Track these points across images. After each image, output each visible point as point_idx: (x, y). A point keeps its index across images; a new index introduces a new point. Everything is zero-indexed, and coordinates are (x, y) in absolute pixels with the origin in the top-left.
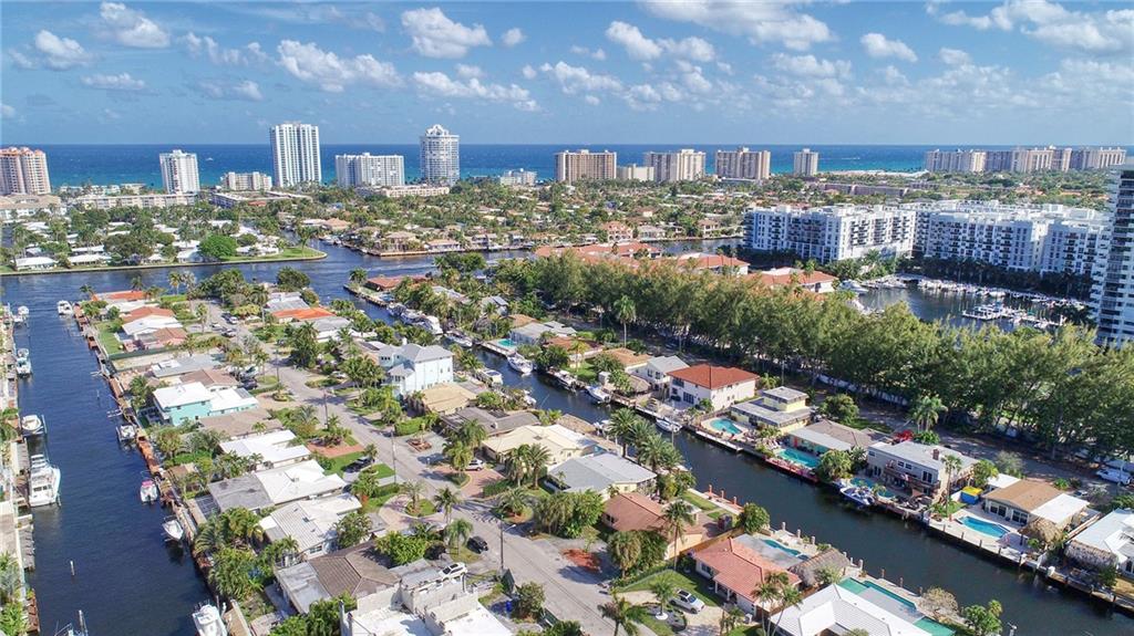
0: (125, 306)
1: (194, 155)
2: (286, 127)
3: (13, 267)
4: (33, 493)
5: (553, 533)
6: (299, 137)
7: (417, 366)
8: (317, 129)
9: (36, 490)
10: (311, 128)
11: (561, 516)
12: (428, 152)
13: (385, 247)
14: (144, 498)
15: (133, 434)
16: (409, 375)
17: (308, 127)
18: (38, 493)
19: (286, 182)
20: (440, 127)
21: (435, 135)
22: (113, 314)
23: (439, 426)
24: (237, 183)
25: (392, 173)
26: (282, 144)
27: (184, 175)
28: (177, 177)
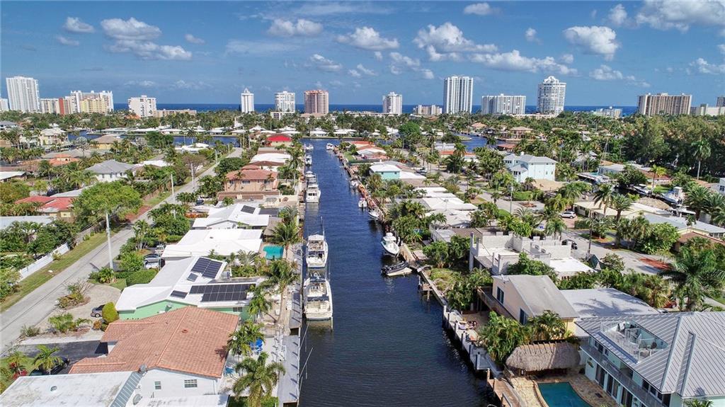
0: (358, 146)
1: (401, 95)
2: (454, 78)
3: (308, 135)
4: (308, 196)
5: (631, 250)
6: (461, 84)
7: (530, 167)
8: (472, 79)
10: (469, 79)
11: (640, 234)
12: (543, 94)
13: (509, 136)
14: (360, 206)
15: (357, 185)
17: (467, 78)
18: (310, 197)
19: (450, 111)
20: (553, 77)
21: (549, 83)
22: (353, 147)
24: (422, 111)
25: (517, 107)
26: (451, 87)
27: (394, 106)
28: (391, 107)
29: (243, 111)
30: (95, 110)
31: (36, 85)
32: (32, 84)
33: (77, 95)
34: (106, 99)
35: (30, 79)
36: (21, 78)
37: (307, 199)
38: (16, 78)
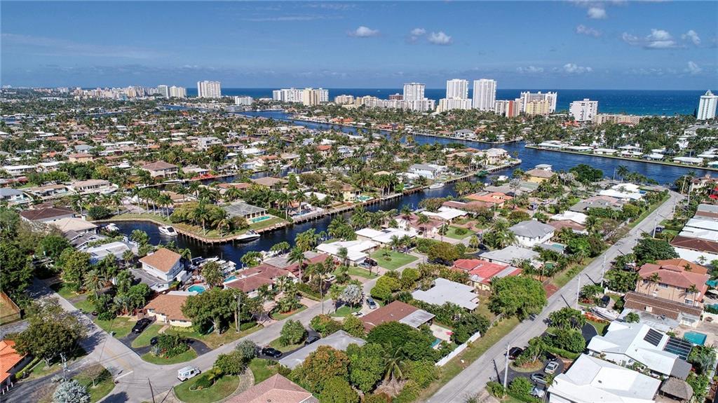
29: (699, 118)
32: (492, 86)
33: (526, 96)
34: (550, 100)
35: (491, 81)
36: (485, 80)
38: (481, 80)
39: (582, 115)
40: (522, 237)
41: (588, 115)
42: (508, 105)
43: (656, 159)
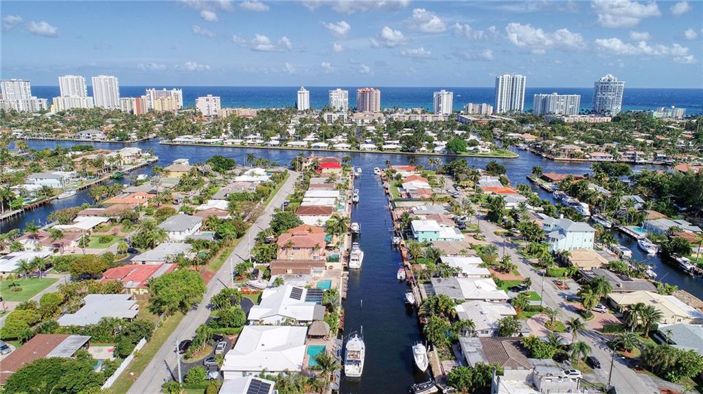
0: (405, 174)
1: (452, 93)
2: (506, 76)
3: (358, 148)
4: (351, 261)
5: (654, 373)
6: (513, 83)
7: (568, 234)
8: (525, 78)
9: (353, 260)
10: (521, 77)
11: (664, 363)
12: (600, 93)
13: (558, 154)
14: (399, 277)
15: (398, 242)
16: (562, 238)
17: (519, 77)
18: (353, 262)
19: (501, 110)
20: (611, 76)
21: (606, 81)
22: (398, 177)
23: (577, 276)
24: (473, 110)
25: (570, 107)
26: (502, 87)
27: (445, 104)
28: (441, 105)
29: (299, 109)
30: (166, 109)
31: (117, 82)
32: (113, 81)
33: (152, 93)
34: (177, 98)
35: (112, 77)
36: (105, 77)
37: (350, 264)
38: (100, 77)
39: (208, 110)
40: (172, 233)
41: (214, 110)
42: (134, 103)
43: (274, 145)
